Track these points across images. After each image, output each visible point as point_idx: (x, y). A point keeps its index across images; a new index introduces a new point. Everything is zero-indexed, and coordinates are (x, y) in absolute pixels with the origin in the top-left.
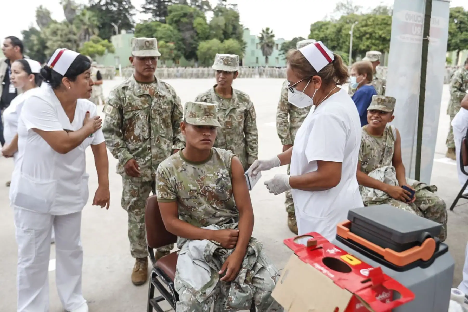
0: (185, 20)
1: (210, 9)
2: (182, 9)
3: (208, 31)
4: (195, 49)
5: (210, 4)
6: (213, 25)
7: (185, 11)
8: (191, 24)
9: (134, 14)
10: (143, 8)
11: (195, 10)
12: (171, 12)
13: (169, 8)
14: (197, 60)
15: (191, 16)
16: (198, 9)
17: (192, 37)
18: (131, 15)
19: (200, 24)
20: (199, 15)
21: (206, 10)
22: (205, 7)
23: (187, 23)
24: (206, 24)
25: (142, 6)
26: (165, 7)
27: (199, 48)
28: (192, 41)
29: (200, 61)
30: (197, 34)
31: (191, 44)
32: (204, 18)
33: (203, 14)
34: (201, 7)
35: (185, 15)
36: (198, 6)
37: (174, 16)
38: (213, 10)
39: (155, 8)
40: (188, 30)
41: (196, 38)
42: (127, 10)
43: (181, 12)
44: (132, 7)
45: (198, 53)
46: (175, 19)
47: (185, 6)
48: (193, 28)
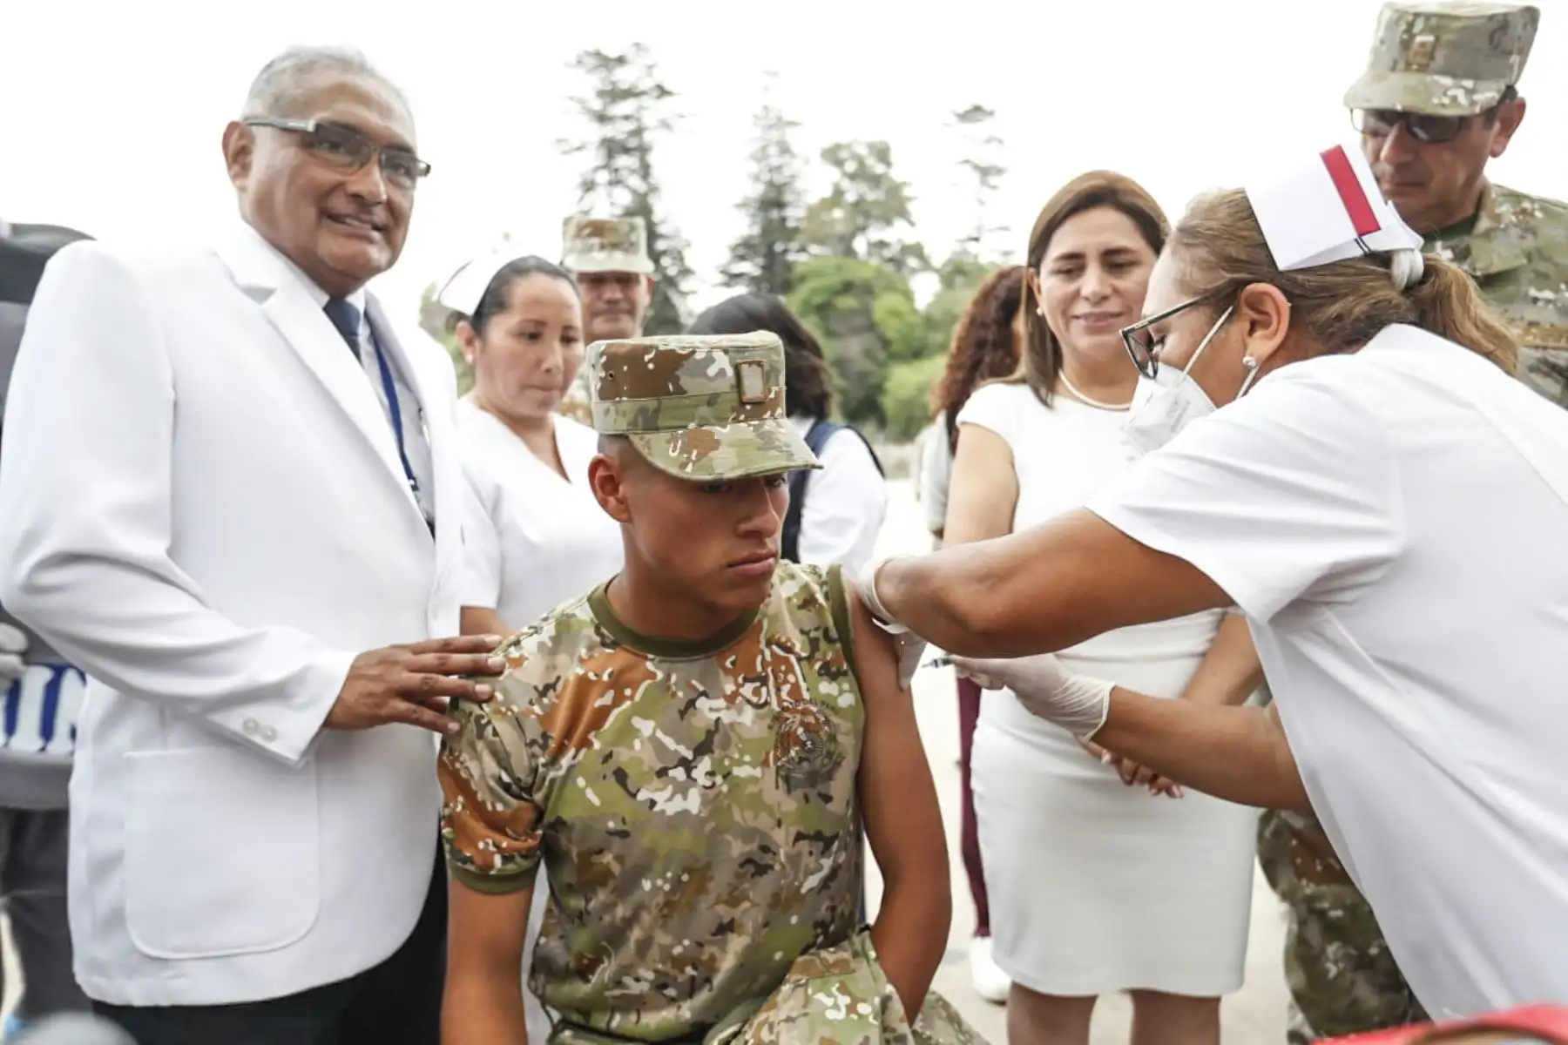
0: (847, 302)
1: (926, 265)
2: (839, 268)
3: (919, 332)
4: (879, 389)
5: (927, 251)
6: (937, 314)
7: (848, 275)
8: (866, 312)
9: (694, 292)
10: (723, 272)
11: (879, 272)
12: (803, 279)
13: (799, 270)
14: (882, 422)
15: (866, 290)
16: (889, 268)
17: (869, 354)
18: (684, 294)
19: (896, 314)
20: (891, 287)
21: (914, 271)
22: (912, 262)
23: (852, 312)
24: (915, 311)
25: (721, 269)
26: (789, 267)
27: (889, 385)
28: (868, 366)
29: (893, 428)
30: (885, 343)
31: (863, 375)
32: (908, 296)
33: (905, 281)
34: (897, 262)
35: (847, 287)
36: (891, 260)
37: (815, 291)
38: (937, 271)
39: (756, 272)
40: (855, 331)
41: (881, 355)
42: (671, 282)
43: (835, 280)
44: (686, 272)
45: (888, 403)
46: (817, 300)
47: (849, 262)
48: (871, 327)
